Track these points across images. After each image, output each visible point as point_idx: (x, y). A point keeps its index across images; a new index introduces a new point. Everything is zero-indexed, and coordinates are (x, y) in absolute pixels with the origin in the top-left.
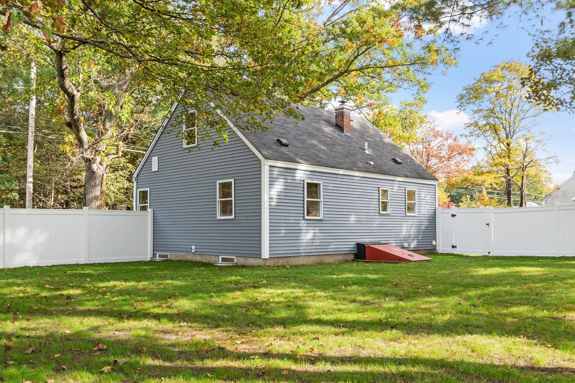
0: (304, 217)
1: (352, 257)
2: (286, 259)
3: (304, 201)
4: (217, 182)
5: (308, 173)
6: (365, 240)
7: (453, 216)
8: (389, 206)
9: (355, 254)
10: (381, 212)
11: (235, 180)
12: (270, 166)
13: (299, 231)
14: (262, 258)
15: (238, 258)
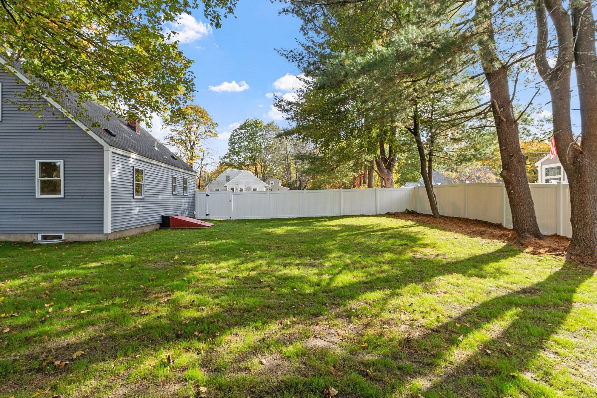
0: (133, 197)
1: (158, 226)
2: (122, 232)
3: (133, 183)
4: (37, 161)
5: (136, 161)
6: (166, 213)
7: (207, 195)
8: (176, 189)
9: (160, 224)
10: (174, 193)
11: (64, 161)
12: (113, 153)
13: (130, 209)
14: (104, 233)
15: (68, 235)
